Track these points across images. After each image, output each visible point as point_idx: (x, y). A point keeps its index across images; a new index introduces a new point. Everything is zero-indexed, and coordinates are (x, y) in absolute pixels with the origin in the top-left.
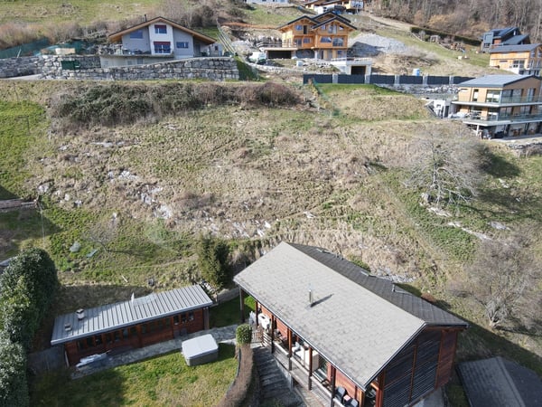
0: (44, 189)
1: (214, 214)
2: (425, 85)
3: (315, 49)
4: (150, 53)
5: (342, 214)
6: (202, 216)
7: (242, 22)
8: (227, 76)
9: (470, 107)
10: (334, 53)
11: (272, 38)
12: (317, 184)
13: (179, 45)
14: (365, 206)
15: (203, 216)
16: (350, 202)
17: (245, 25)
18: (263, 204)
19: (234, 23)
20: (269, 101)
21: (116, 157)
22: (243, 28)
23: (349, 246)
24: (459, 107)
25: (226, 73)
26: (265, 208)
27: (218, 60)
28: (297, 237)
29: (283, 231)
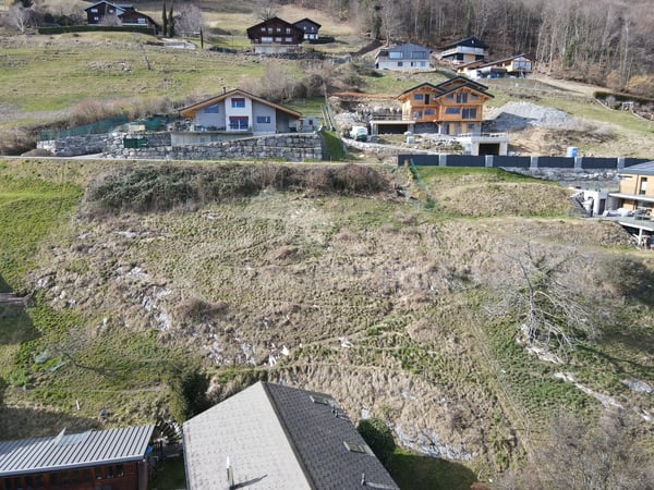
0: (42, 283)
1: (221, 330)
2: (578, 168)
4: (224, 129)
5: (392, 345)
6: (205, 332)
7: (358, 91)
8: (307, 155)
9: (636, 202)
10: (464, 127)
11: (391, 109)
12: (372, 300)
13: (260, 120)
14: (431, 337)
15: (207, 331)
16: (410, 329)
17: (360, 95)
18: (288, 323)
19: (347, 93)
20: (343, 188)
21: (132, 250)
22: (357, 98)
23: (388, 392)
24: (621, 202)
25: (305, 152)
26: (289, 328)
27: (298, 137)
28: (318, 372)
29: (302, 362)
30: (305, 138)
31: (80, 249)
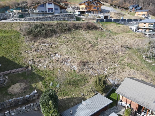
0: (31, 63)
1: (90, 67)
4: (46, 12)
5: (125, 64)
6: (87, 68)
8: (73, 20)
9: (142, 28)
10: (97, 12)
11: (77, 7)
12: (114, 55)
13: (56, 9)
14: (130, 61)
16: (126, 60)
19: (65, 2)
20: (90, 28)
21: (51, 49)
22: (67, 3)
23: (131, 74)
24: (139, 28)
26: (104, 64)
27: (69, 14)
28: (116, 73)
29: (112, 71)
30: (71, 15)
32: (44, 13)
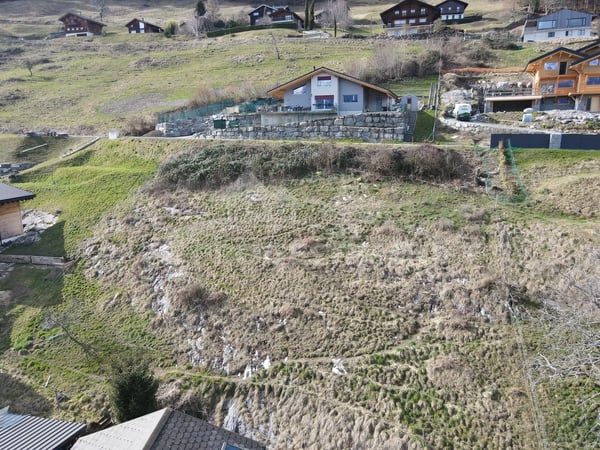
1: (211, 325)
3: (578, 96)
4: (310, 109)
5: (398, 383)
6: (195, 324)
7: (481, 66)
8: (387, 136)
11: (519, 84)
12: (393, 316)
13: (348, 99)
15: (196, 323)
16: (430, 365)
17: (483, 69)
18: (282, 329)
19: (467, 69)
20: (409, 173)
21: (169, 227)
22: (478, 73)
25: (385, 132)
26: (280, 335)
27: (379, 116)
28: (291, 400)
29: (278, 382)
30: (386, 116)
31: (128, 222)
32: (304, 114)
